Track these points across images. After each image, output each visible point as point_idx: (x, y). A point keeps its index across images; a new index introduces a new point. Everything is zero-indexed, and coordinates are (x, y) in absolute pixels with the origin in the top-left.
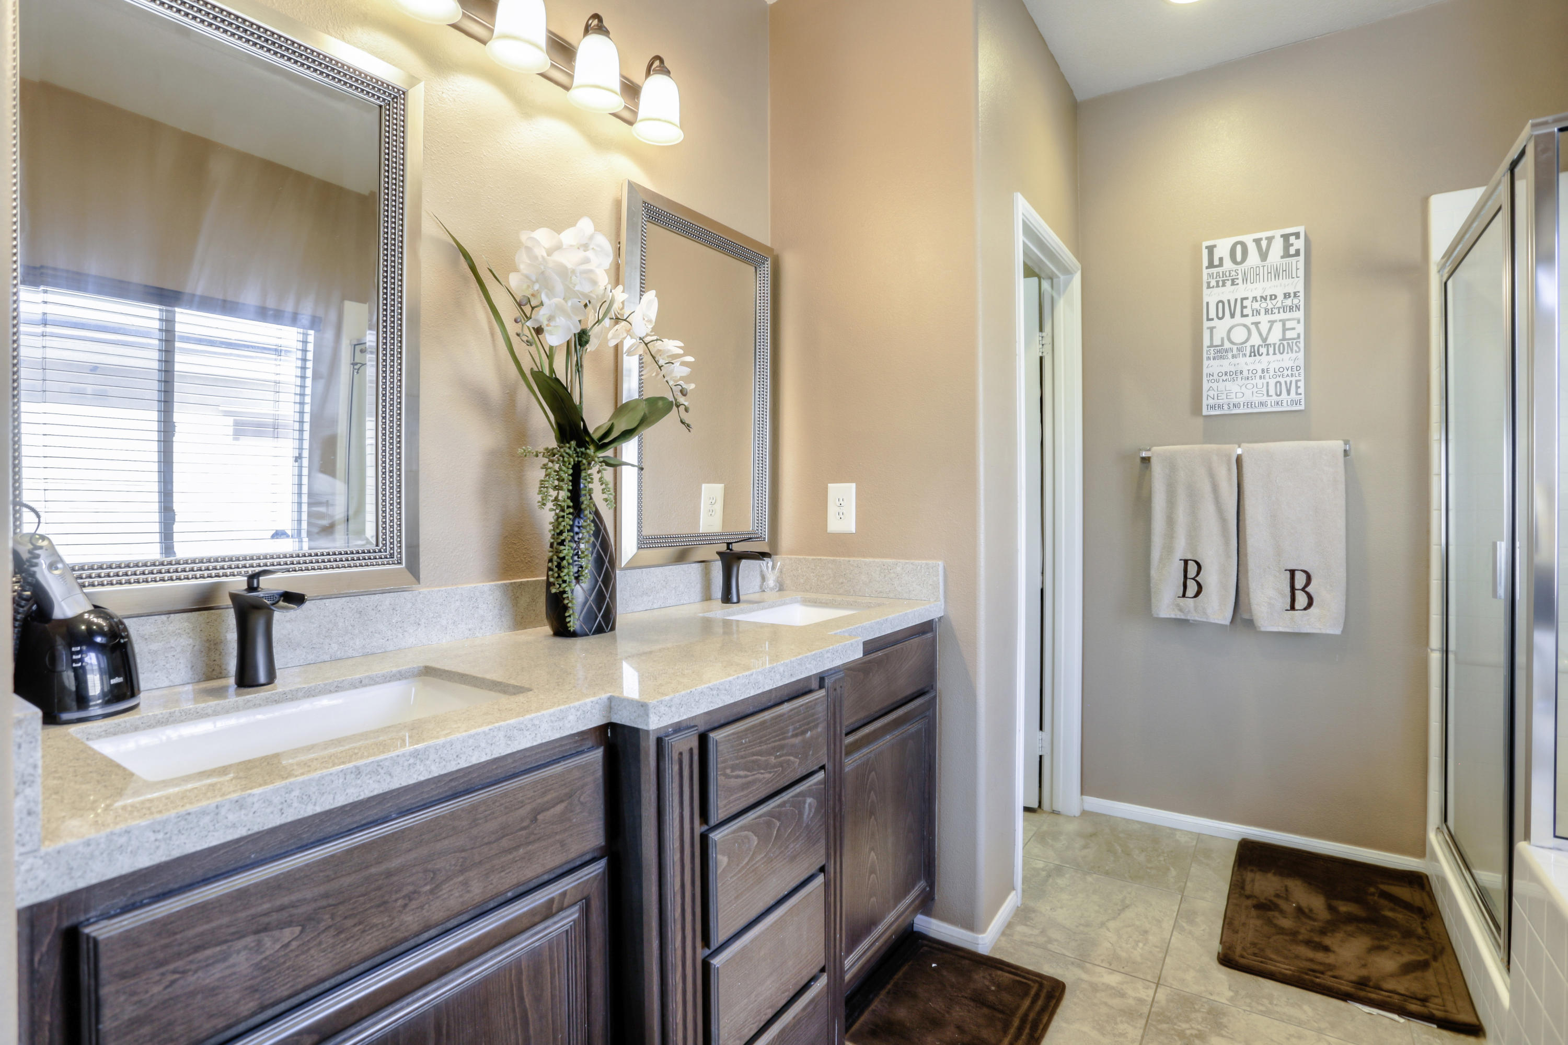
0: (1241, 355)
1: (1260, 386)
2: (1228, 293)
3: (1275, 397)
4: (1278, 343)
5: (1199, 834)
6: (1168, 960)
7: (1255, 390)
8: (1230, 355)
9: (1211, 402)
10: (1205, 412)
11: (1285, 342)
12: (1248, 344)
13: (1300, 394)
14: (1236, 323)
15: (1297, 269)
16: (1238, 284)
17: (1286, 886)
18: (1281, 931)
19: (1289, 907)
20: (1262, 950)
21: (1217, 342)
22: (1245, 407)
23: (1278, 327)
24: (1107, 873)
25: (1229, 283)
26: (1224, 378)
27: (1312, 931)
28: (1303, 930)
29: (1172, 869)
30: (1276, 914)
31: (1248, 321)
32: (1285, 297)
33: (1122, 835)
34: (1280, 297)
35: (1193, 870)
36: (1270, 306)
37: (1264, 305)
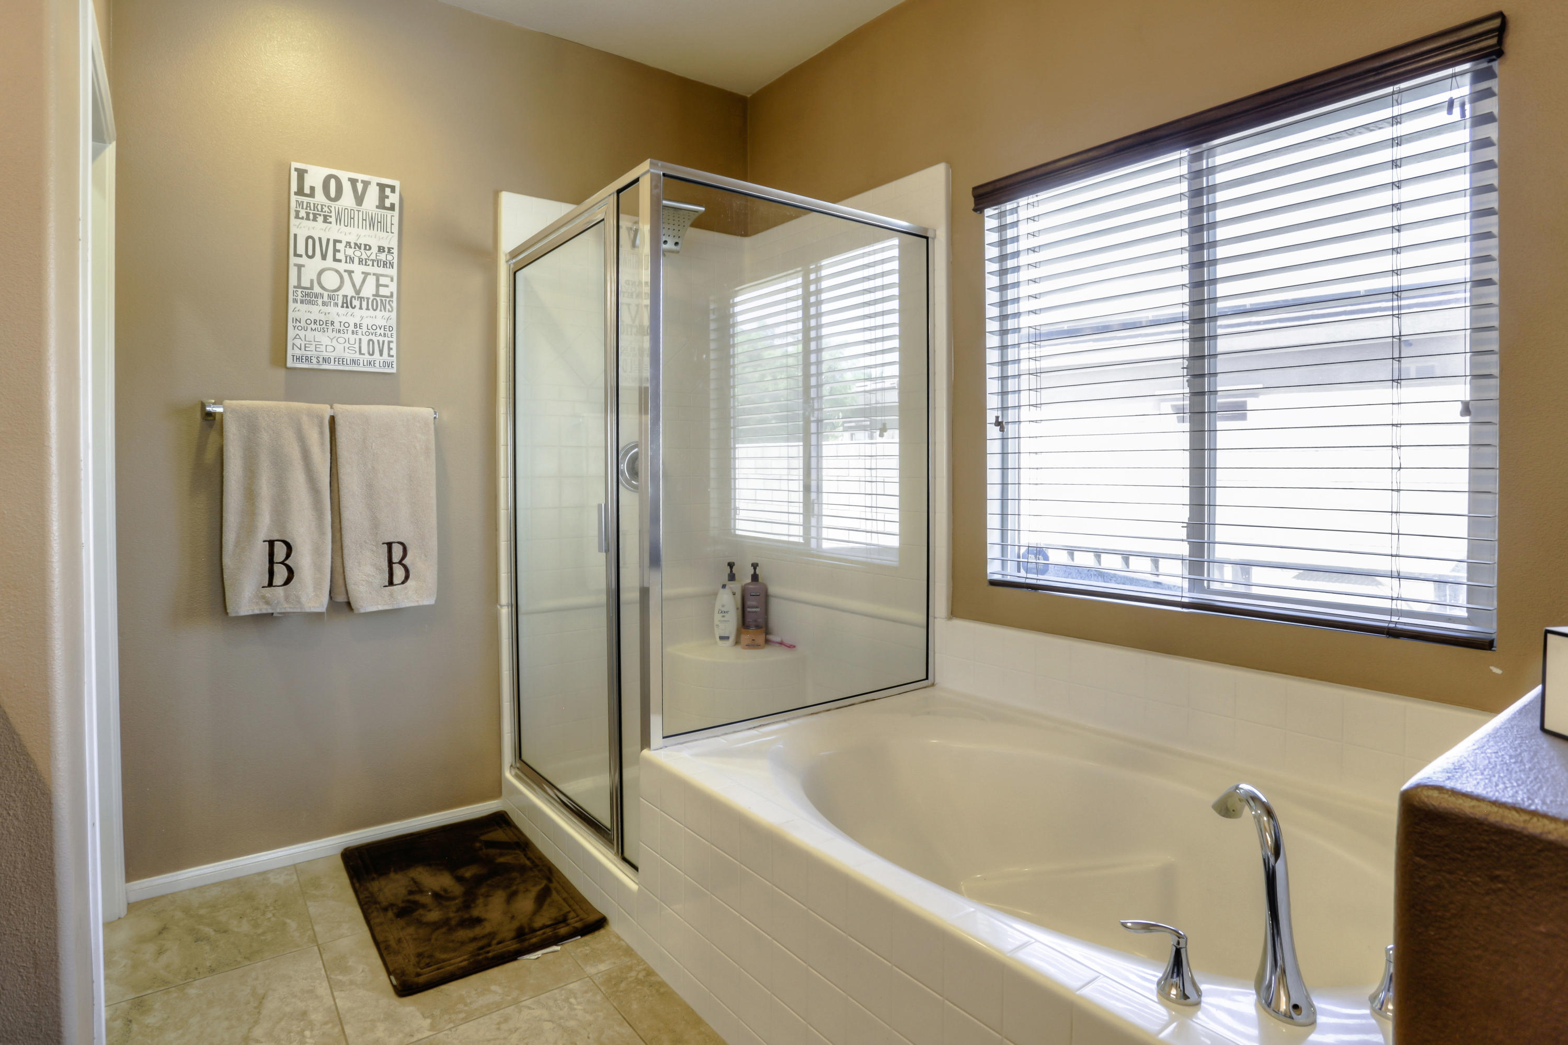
0: (332, 304)
1: (352, 342)
2: (317, 229)
3: (367, 356)
4: (372, 298)
5: (295, 865)
6: (348, 1030)
7: (347, 345)
8: (320, 301)
9: (297, 352)
10: (290, 364)
11: (378, 299)
12: (341, 293)
13: (393, 356)
14: (327, 266)
15: (392, 224)
16: (330, 223)
17: (413, 879)
18: (436, 926)
19: (426, 899)
20: (431, 956)
21: (305, 283)
22: (337, 363)
23: (371, 280)
24: (212, 970)
25: (320, 219)
26: (314, 327)
27: (457, 911)
28: (451, 915)
29: (288, 921)
30: (421, 911)
31: (342, 267)
32: (379, 251)
33: (202, 912)
34: (375, 250)
35: (312, 910)
36: (364, 257)
37: (358, 253)
